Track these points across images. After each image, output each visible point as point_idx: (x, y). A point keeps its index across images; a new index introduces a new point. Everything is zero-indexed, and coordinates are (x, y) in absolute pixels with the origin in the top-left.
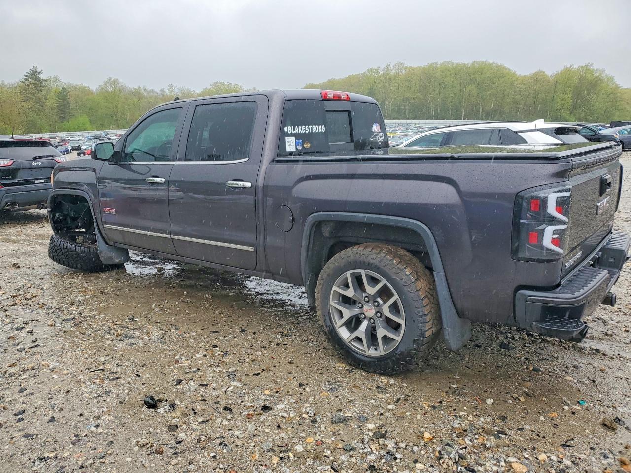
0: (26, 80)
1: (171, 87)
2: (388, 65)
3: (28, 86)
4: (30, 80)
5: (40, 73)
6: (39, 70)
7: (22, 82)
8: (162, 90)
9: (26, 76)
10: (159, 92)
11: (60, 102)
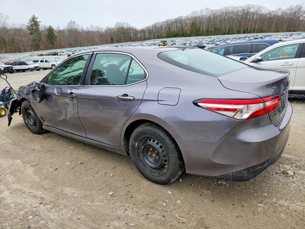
0: (31, 22)
1: (92, 26)
2: (202, 10)
3: (31, 25)
4: (32, 22)
5: (37, 18)
6: (36, 17)
7: (29, 23)
8: (87, 28)
9: (30, 20)
10: (86, 29)
11: (50, 33)
